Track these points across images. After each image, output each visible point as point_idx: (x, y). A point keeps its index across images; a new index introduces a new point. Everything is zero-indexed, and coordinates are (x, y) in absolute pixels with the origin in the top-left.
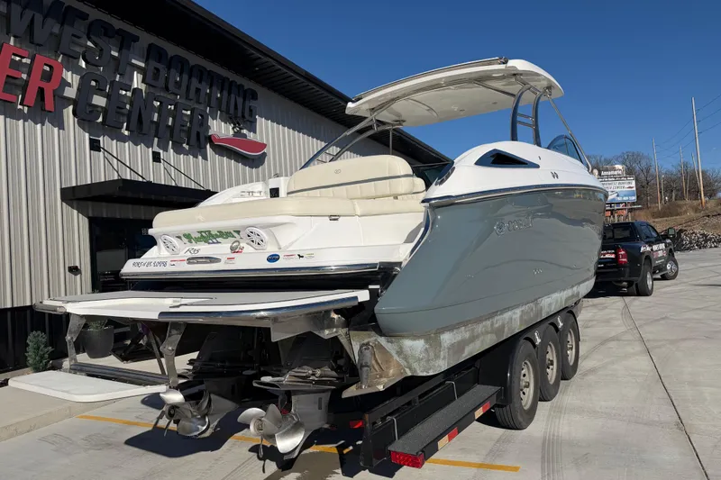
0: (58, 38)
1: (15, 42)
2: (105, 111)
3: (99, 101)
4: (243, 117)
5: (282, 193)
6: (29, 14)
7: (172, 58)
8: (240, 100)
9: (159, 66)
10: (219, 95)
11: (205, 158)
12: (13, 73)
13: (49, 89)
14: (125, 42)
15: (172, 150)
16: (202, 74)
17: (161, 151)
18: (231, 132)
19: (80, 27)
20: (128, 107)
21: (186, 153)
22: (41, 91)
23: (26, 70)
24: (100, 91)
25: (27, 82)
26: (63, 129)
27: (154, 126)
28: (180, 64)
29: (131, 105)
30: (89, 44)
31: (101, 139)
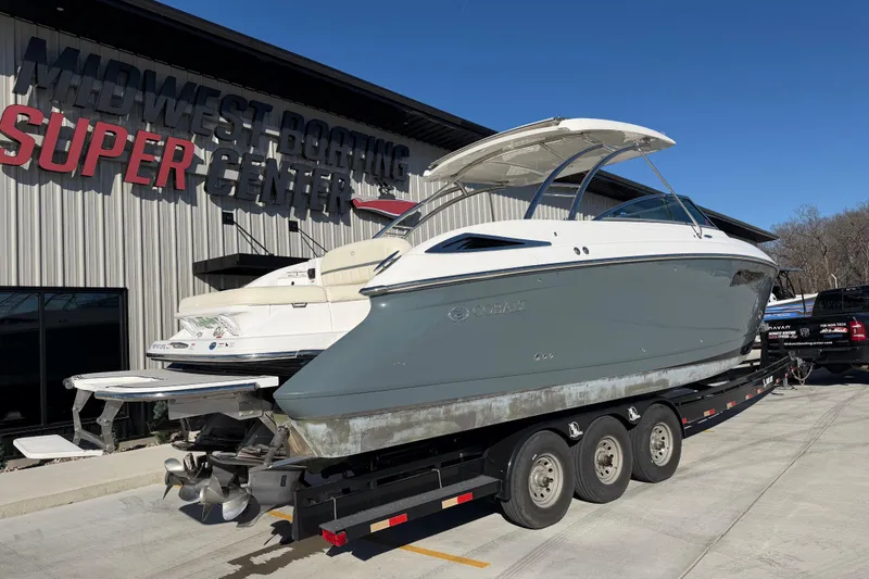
0: (190, 117)
1: (151, 128)
2: (237, 183)
3: (231, 175)
4: (392, 177)
5: (318, 273)
6: (162, 99)
7: (308, 123)
8: (388, 160)
9: (295, 133)
10: (363, 156)
11: (348, 223)
12: (148, 157)
13: (180, 168)
14: (259, 112)
15: (310, 219)
16: (342, 136)
17: (299, 220)
18: (379, 194)
19: (213, 104)
20: (261, 177)
21: (326, 220)
22: (173, 171)
23: (159, 152)
24: (232, 165)
25: (160, 164)
26: (196, 205)
27: (289, 195)
28: (319, 128)
29: (264, 176)
30: (222, 119)
31: (234, 212)
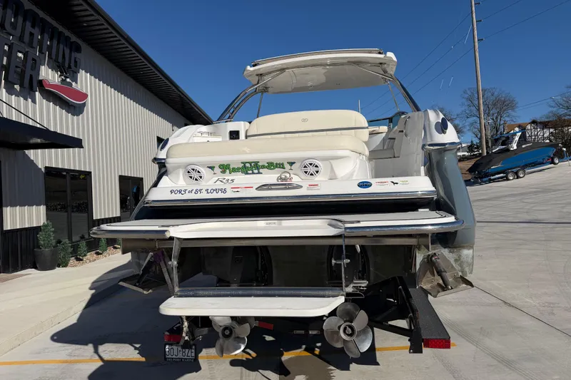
5: (242, 135)
8: (67, 51)
10: (48, 43)
11: (34, 101)
15: (4, 90)
16: (33, 19)
18: (58, 80)
21: (17, 95)
28: (14, 5)
